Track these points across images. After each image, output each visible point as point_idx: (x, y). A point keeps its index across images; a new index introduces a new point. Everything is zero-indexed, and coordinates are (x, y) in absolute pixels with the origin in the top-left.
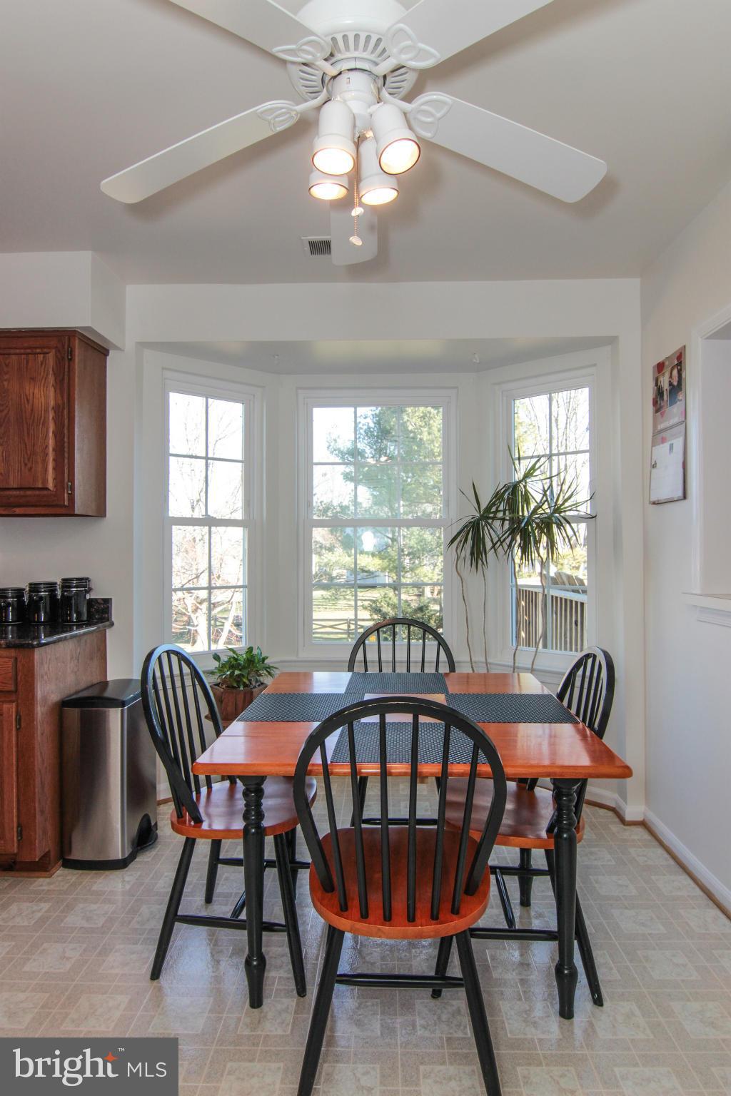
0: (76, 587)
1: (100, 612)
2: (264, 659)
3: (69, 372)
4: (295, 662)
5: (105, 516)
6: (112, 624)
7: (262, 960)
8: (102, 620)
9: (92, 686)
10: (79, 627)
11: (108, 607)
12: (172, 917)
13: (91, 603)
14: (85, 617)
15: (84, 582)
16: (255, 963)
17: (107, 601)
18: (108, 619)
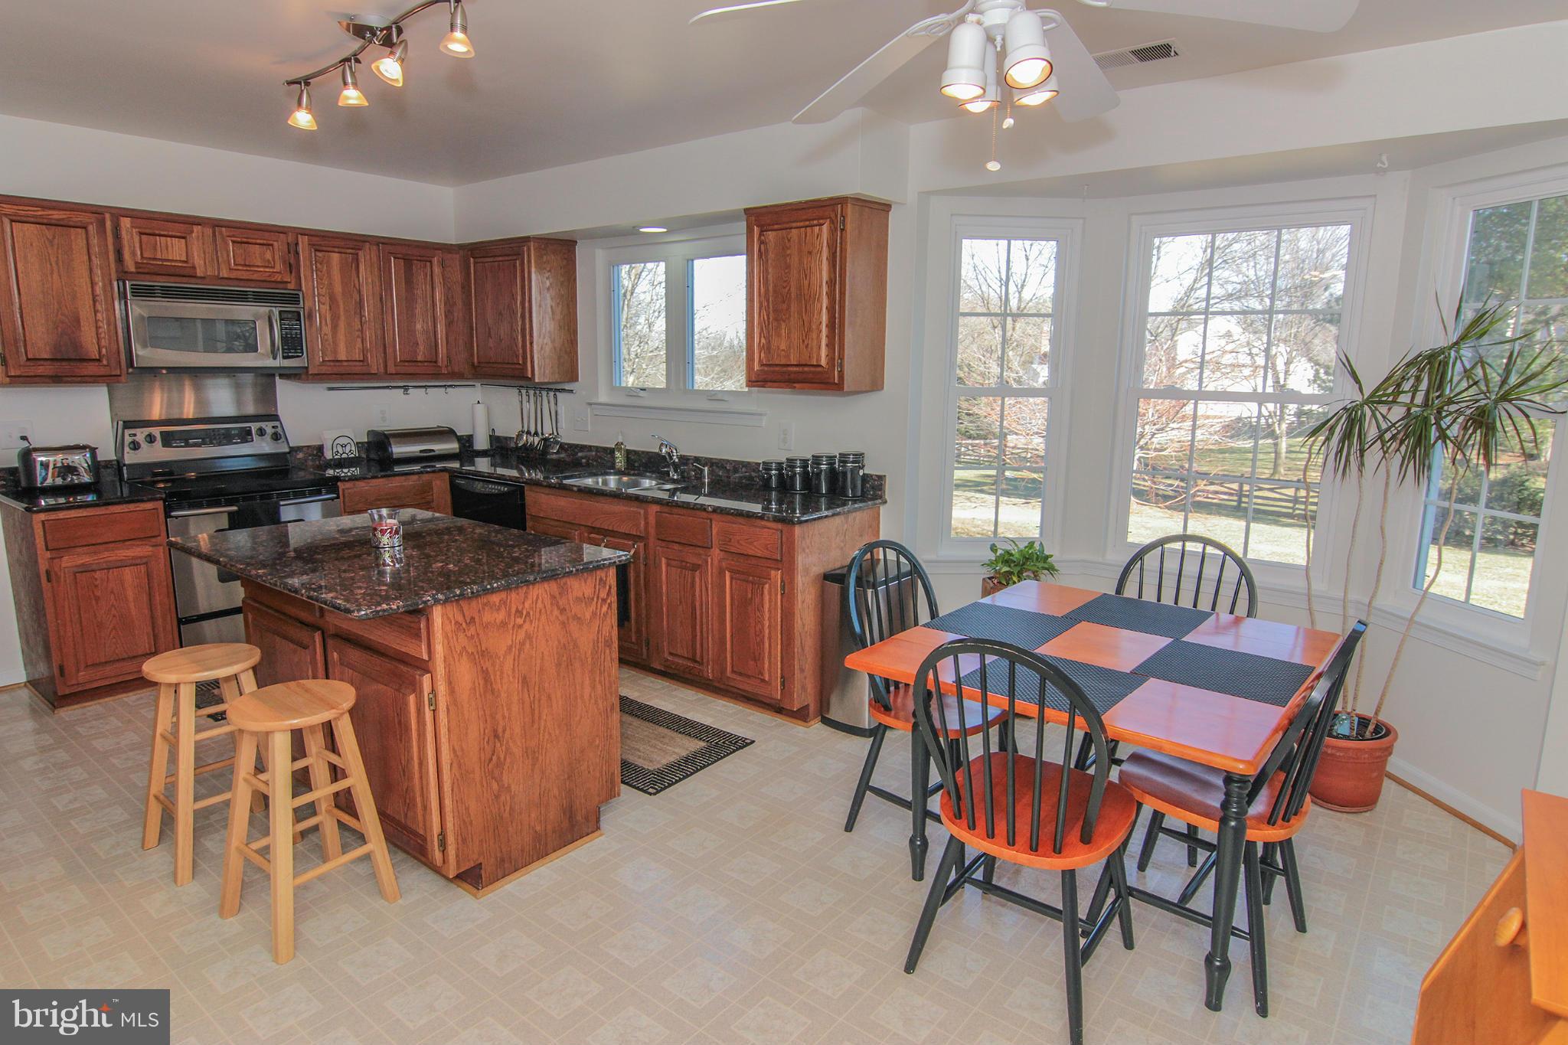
0: (853, 462)
1: (872, 490)
2: (1047, 557)
3: (841, 243)
4: (1100, 563)
5: (883, 388)
6: (886, 502)
7: (925, 844)
8: (875, 498)
9: (843, 567)
10: (855, 502)
11: (881, 484)
12: (864, 786)
13: (866, 478)
14: (859, 494)
15: (859, 457)
16: (919, 843)
17: (881, 478)
18: (881, 497)
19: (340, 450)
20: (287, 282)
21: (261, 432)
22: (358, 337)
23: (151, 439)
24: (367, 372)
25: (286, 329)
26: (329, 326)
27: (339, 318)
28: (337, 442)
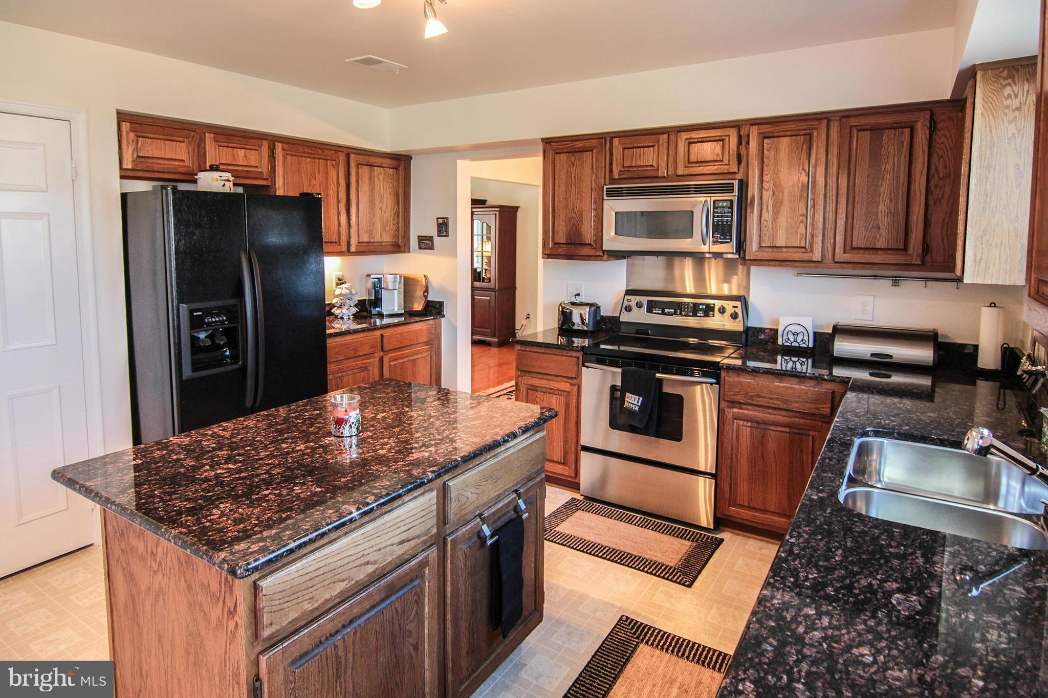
19: (791, 337)
20: (735, 173)
21: (722, 310)
22: (802, 222)
23: (639, 305)
24: (809, 259)
25: (718, 216)
26: (771, 212)
27: (782, 203)
28: (787, 329)
